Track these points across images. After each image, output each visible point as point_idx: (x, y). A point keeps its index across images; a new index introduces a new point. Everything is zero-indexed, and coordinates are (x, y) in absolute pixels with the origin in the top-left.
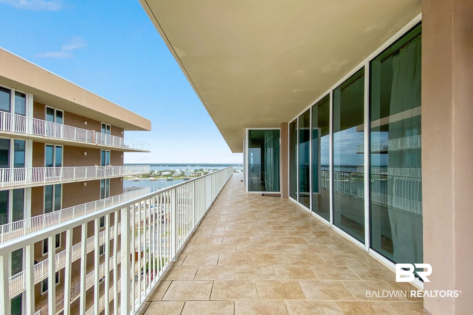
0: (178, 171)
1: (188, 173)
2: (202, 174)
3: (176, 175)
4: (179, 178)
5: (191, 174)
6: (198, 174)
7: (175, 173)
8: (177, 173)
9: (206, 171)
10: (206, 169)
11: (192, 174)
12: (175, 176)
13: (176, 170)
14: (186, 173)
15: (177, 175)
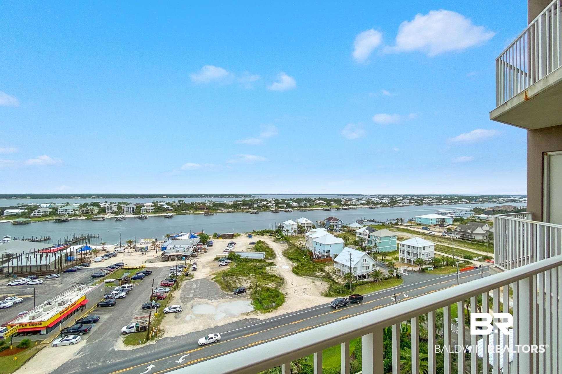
0: (45, 206)
1: (67, 209)
2: (94, 211)
3: (39, 213)
4: (44, 219)
5: (71, 211)
6: (86, 211)
7: (36, 211)
8: (42, 211)
9: (105, 205)
10: (106, 202)
11: (73, 212)
12: (36, 215)
13: (42, 205)
14: (62, 209)
15: (42, 213)
